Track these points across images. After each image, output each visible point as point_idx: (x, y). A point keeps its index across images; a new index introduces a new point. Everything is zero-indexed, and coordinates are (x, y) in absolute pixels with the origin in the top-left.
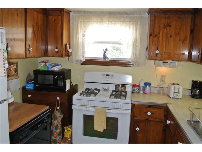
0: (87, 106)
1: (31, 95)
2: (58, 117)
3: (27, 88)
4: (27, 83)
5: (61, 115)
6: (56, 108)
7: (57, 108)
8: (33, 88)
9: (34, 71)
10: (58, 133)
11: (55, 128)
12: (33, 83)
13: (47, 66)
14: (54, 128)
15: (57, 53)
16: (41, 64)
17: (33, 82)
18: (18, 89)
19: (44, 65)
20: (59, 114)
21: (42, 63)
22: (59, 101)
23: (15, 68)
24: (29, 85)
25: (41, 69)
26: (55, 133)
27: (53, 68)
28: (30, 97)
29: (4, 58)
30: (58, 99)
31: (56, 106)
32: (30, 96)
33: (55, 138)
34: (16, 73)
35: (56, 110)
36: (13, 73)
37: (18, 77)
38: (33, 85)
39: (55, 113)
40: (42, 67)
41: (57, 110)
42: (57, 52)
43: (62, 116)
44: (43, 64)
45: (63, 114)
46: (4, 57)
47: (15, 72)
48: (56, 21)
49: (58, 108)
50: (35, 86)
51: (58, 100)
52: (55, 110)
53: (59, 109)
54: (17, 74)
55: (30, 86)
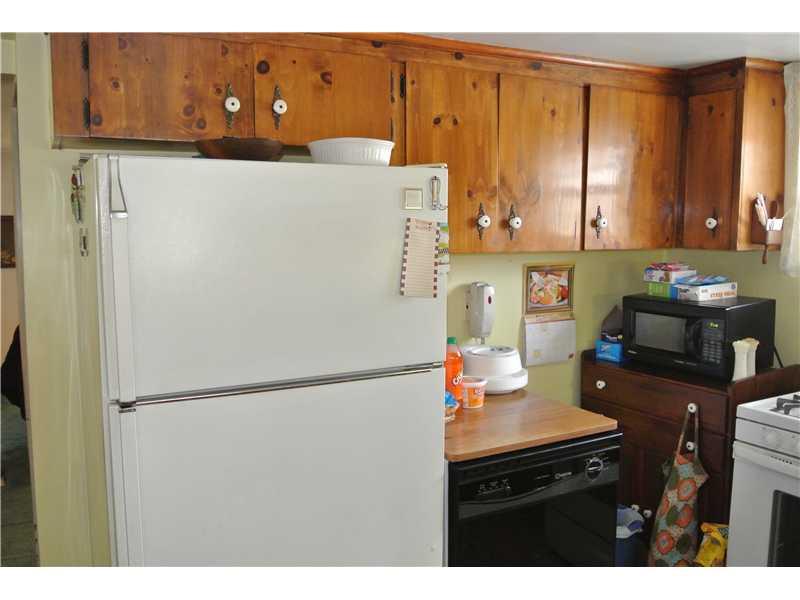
0: (792, 459)
1: (606, 383)
2: (684, 479)
3: (600, 355)
4: (604, 339)
5: (697, 472)
6: (680, 444)
7: (684, 443)
8: (618, 360)
9: (625, 298)
10: (676, 539)
11: (667, 518)
12: (619, 341)
13: (672, 281)
14: (664, 517)
15: (714, 235)
16: (651, 277)
17: (620, 337)
18: (568, 355)
19: (661, 279)
20: (686, 469)
21: (655, 272)
22: (697, 420)
23: (562, 286)
24: (607, 347)
25: (651, 294)
26: (664, 537)
27: (692, 290)
28: (600, 387)
29: (437, 248)
30: (692, 411)
31: (682, 436)
32: (601, 384)
33: (663, 554)
34: (566, 301)
35: (679, 449)
36: (554, 302)
37: (572, 315)
38: (617, 348)
39: (675, 461)
40: (654, 285)
41: (685, 451)
42: (714, 230)
43: (700, 480)
44: (658, 274)
45: (708, 472)
46: (437, 245)
47: (560, 298)
48: (714, 111)
49: (691, 445)
50: (624, 353)
51: (692, 415)
52: (676, 449)
53: (693, 451)
54: (570, 305)
55: (611, 352)
